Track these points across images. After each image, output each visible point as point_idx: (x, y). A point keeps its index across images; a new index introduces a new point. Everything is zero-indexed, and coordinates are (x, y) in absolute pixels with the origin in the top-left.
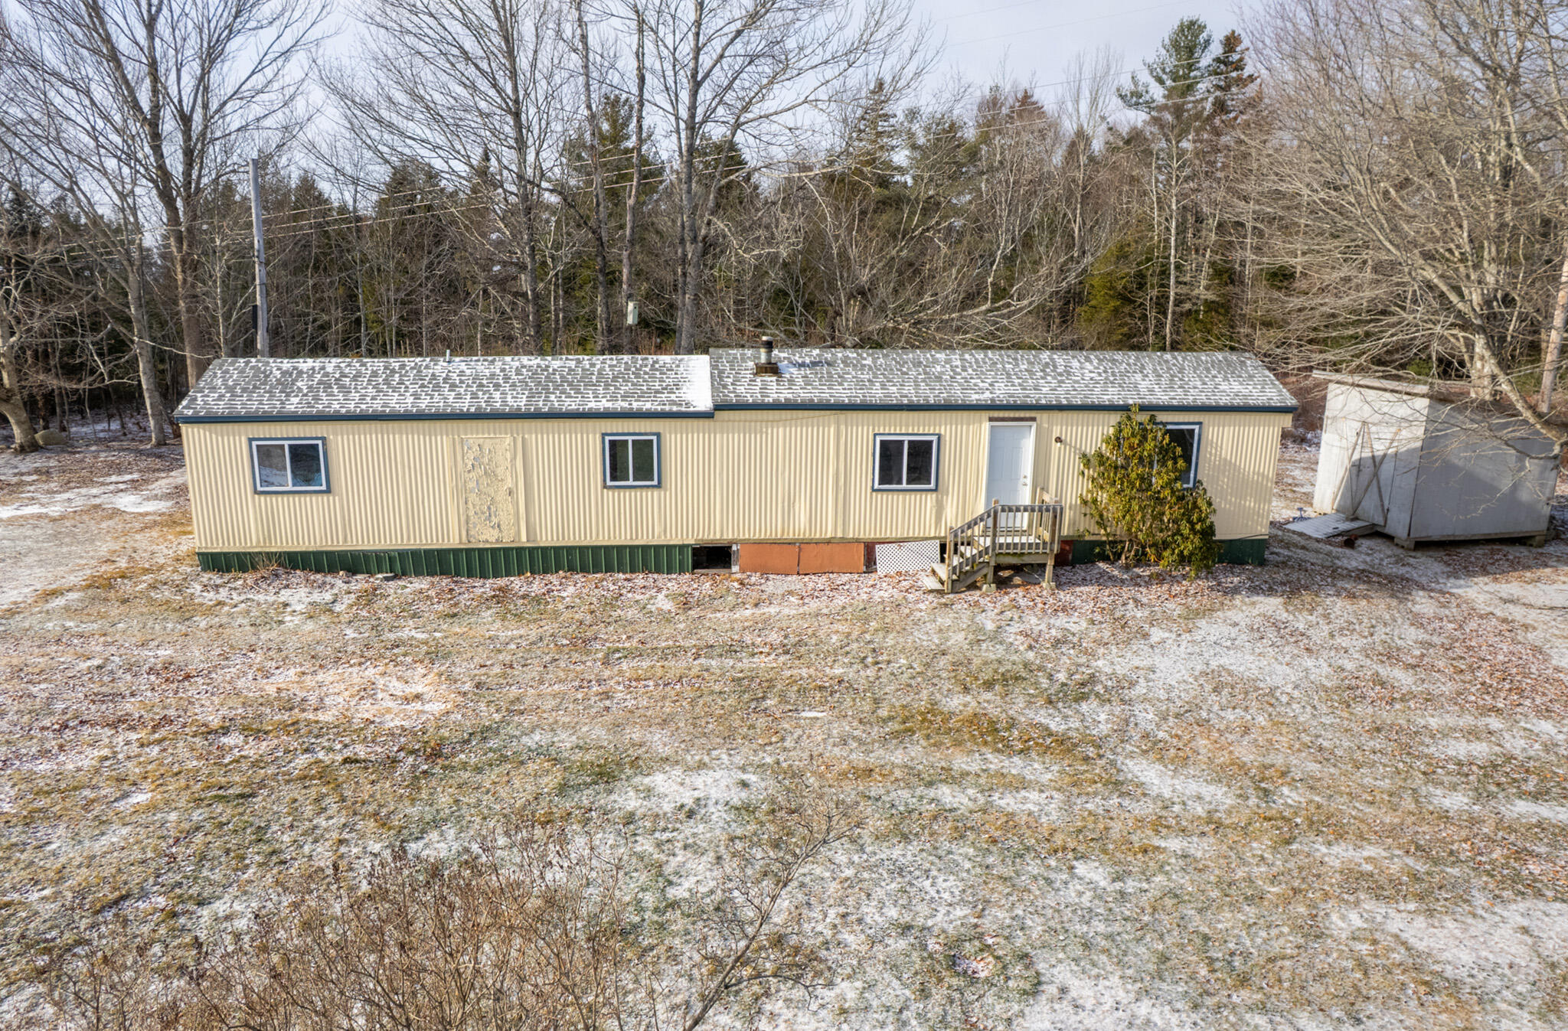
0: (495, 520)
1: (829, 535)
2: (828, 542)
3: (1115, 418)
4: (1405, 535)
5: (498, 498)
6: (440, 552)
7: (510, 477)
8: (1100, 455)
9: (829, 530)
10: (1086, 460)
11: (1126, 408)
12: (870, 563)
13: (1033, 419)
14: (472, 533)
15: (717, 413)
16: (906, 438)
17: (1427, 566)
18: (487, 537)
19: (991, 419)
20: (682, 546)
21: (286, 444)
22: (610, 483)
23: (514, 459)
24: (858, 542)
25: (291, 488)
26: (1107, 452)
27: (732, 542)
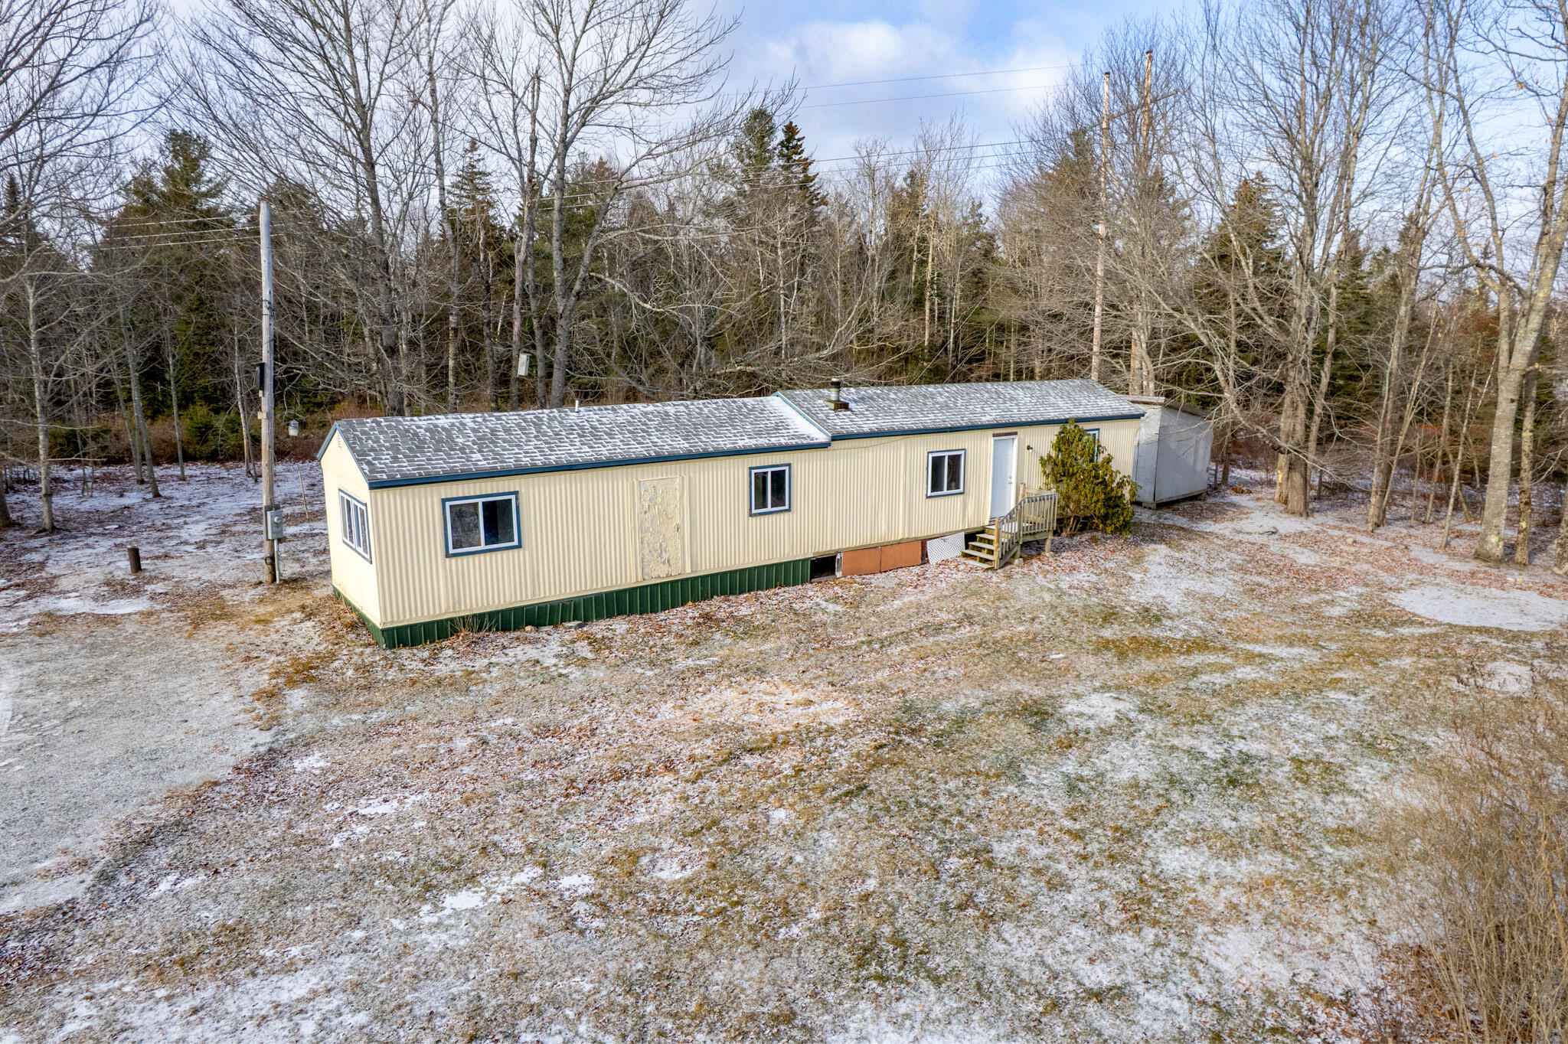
0: (665, 556)
1: (902, 536)
2: (899, 543)
3: (1057, 429)
4: (1151, 500)
5: (668, 536)
6: (618, 592)
7: (679, 516)
8: (1050, 457)
9: (900, 534)
10: (1043, 461)
11: (1066, 421)
12: (924, 557)
13: (1016, 433)
14: (646, 570)
15: (833, 443)
16: (947, 454)
17: (1171, 518)
18: (659, 573)
19: (994, 435)
20: (804, 561)
21: (480, 501)
22: (754, 511)
23: (682, 496)
24: (916, 540)
25: (483, 547)
26: (1053, 454)
27: (838, 552)
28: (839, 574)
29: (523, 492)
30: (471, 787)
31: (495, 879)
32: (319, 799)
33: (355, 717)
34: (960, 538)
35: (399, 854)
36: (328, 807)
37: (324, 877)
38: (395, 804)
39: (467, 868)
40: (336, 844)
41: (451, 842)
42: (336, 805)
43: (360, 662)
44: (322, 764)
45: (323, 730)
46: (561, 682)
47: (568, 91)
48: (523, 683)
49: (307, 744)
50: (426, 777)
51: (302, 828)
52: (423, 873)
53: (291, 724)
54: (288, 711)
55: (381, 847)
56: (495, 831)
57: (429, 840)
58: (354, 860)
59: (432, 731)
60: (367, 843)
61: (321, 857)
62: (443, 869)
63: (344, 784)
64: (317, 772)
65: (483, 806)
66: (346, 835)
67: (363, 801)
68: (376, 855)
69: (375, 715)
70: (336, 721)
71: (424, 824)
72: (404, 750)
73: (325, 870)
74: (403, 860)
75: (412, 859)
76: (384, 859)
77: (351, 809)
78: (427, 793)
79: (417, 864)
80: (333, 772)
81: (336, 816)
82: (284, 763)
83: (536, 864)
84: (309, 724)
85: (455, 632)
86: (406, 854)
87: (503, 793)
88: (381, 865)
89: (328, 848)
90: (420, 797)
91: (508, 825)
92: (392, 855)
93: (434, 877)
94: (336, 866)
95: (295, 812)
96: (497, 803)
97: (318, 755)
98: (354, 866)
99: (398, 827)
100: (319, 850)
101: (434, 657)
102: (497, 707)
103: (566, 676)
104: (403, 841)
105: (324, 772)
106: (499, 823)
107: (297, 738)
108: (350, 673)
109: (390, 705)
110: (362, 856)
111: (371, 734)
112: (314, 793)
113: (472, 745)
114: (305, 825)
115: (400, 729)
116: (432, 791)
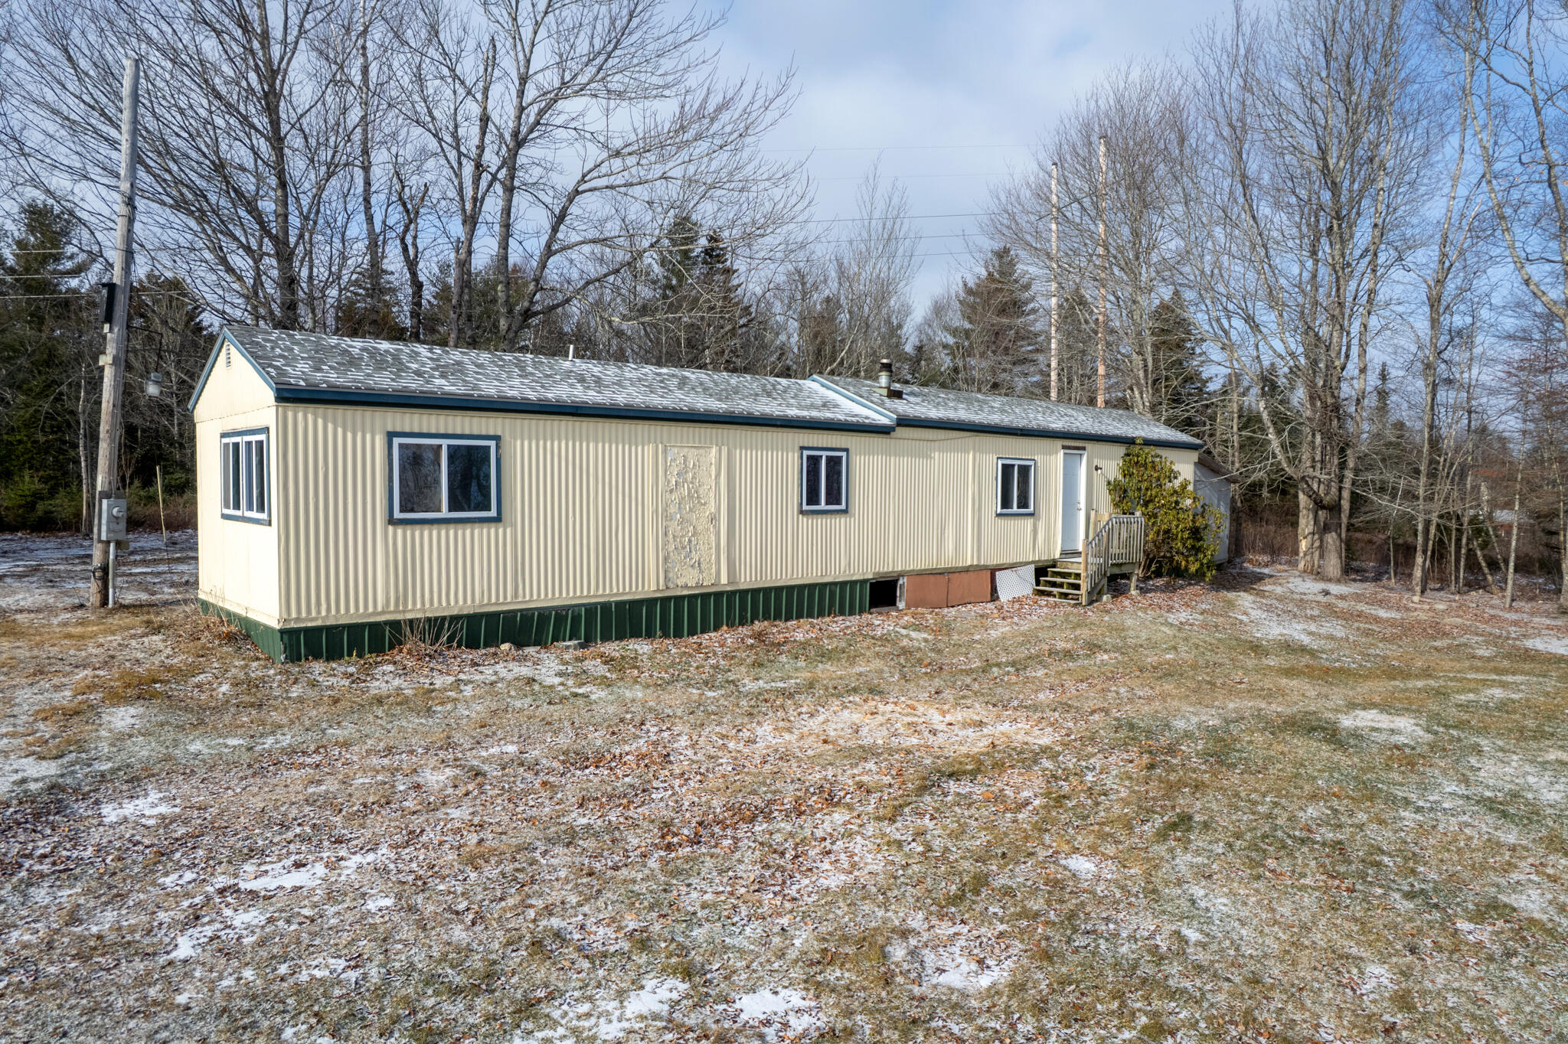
0: (695, 557)
1: (969, 563)
2: (967, 570)
3: (1123, 449)
5: (700, 528)
6: (632, 603)
7: (715, 502)
8: (1116, 482)
9: (969, 560)
10: (1109, 483)
11: (1132, 441)
12: (995, 592)
13: (1084, 449)
14: (671, 575)
15: (898, 429)
16: (1016, 463)
18: (688, 580)
19: (1064, 447)
20: (863, 582)
21: (445, 443)
22: (805, 507)
23: (718, 475)
24: (985, 568)
25: (445, 513)
26: (1120, 477)
27: (901, 574)
28: (901, 605)
29: (507, 438)
30: (473, 839)
31: (585, 1007)
32: (149, 869)
33: (233, 742)
34: (1029, 572)
35: (342, 963)
36: (169, 881)
37: (147, 1026)
38: (320, 869)
39: (514, 987)
40: (185, 948)
41: (459, 934)
42: (189, 876)
43: (242, 676)
44: (163, 809)
45: (168, 758)
46: (581, 702)
47: (524, 80)
48: (518, 704)
49: (135, 781)
50: (377, 824)
51: (105, 921)
52: (406, 1000)
53: (105, 748)
54: (103, 733)
55: (297, 950)
56: (548, 910)
57: (407, 932)
58: (228, 982)
59: (375, 761)
60: (262, 943)
61: (143, 981)
62: (456, 992)
63: (207, 839)
64: (151, 822)
65: (509, 868)
66: (209, 931)
67: (249, 868)
68: (283, 969)
69: (270, 740)
70: (194, 748)
71: (389, 902)
72: (330, 785)
73: (146, 1010)
74: (353, 975)
75: (374, 973)
76: (304, 977)
77: (221, 881)
78: (384, 850)
79: (386, 981)
80: (186, 822)
81: (187, 895)
82: (81, 808)
83: (666, 971)
84: (142, 750)
85: (397, 642)
86: (357, 962)
87: (541, 846)
88: (298, 991)
89: (162, 960)
90: (371, 857)
91: (573, 899)
92: (320, 967)
93: (435, 1010)
94: (182, 999)
95: (87, 892)
96: (533, 862)
97: (154, 796)
98: (229, 996)
99: (331, 910)
100: (140, 966)
101: (368, 670)
102: (485, 731)
103: (586, 696)
104: (345, 937)
105: (165, 821)
106: (555, 897)
107: (113, 771)
108: (225, 688)
109: (297, 726)
110: (248, 974)
111: (261, 767)
112: (137, 859)
113: (456, 777)
114: (110, 916)
115: (317, 758)
116: (395, 847)
